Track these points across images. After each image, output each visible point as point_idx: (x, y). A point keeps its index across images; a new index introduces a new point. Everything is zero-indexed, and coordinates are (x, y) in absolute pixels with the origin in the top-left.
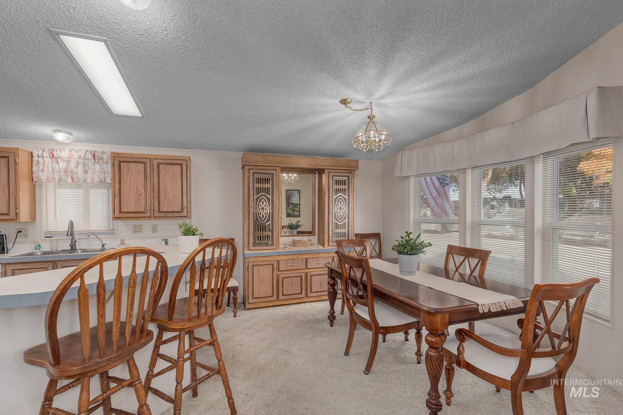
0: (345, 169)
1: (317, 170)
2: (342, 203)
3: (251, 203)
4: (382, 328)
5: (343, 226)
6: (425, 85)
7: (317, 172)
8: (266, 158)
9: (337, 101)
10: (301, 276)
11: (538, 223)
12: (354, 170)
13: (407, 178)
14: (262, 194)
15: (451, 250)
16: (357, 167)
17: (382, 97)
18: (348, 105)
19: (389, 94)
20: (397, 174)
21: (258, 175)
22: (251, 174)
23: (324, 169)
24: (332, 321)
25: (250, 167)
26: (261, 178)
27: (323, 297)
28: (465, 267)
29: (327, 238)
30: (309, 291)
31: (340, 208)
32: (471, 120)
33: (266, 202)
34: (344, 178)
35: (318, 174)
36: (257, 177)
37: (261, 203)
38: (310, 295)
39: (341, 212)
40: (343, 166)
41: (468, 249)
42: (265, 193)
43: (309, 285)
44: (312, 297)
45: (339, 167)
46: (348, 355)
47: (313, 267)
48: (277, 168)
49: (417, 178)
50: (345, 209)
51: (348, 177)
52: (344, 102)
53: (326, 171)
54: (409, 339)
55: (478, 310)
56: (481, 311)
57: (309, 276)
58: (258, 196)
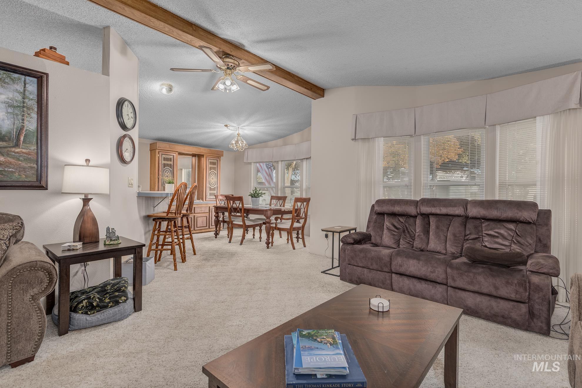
0: (216, 155)
1: (197, 155)
2: (214, 176)
3: (160, 173)
4: (247, 226)
5: (214, 189)
6: (263, 125)
7: (197, 156)
8: (171, 146)
9: (223, 125)
10: (191, 218)
11: (304, 187)
12: (220, 157)
13: (250, 163)
14: (167, 167)
15: (272, 198)
16: (222, 155)
17: (244, 126)
18: (228, 127)
19: (247, 126)
20: (245, 161)
21: (165, 156)
22: (160, 155)
23: (204, 155)
24: (216, 235)
25: (159, 151)
26: (166, 158)
27: (203, 230)
28: (278, 204)
29: (205, 196)
30: (196, 227)
31: (213, 178)
32: (280, 138)
33: (169, 172)
34: (215, 161)
35: (198, 157)
36: (164, 157)
37: (166, 173)
38: (196, 229)
39: (213, 181)
40: (215, 154)
41: (279, 196)
42: (169, 167)
43: (196, 223)
44: (197, 230)
45: (212, 154)
46: (230, 243)
47: (198, 212)
48: (176, 153)
49: (255, 164)
50: (215, 180)
51: (217, 161)
52: (226, 126)
53: (205, 156)
54: (255, 237)
55: (281, 210)
56: (282, 210)
57: (196, 217)
58: (165, 168)
